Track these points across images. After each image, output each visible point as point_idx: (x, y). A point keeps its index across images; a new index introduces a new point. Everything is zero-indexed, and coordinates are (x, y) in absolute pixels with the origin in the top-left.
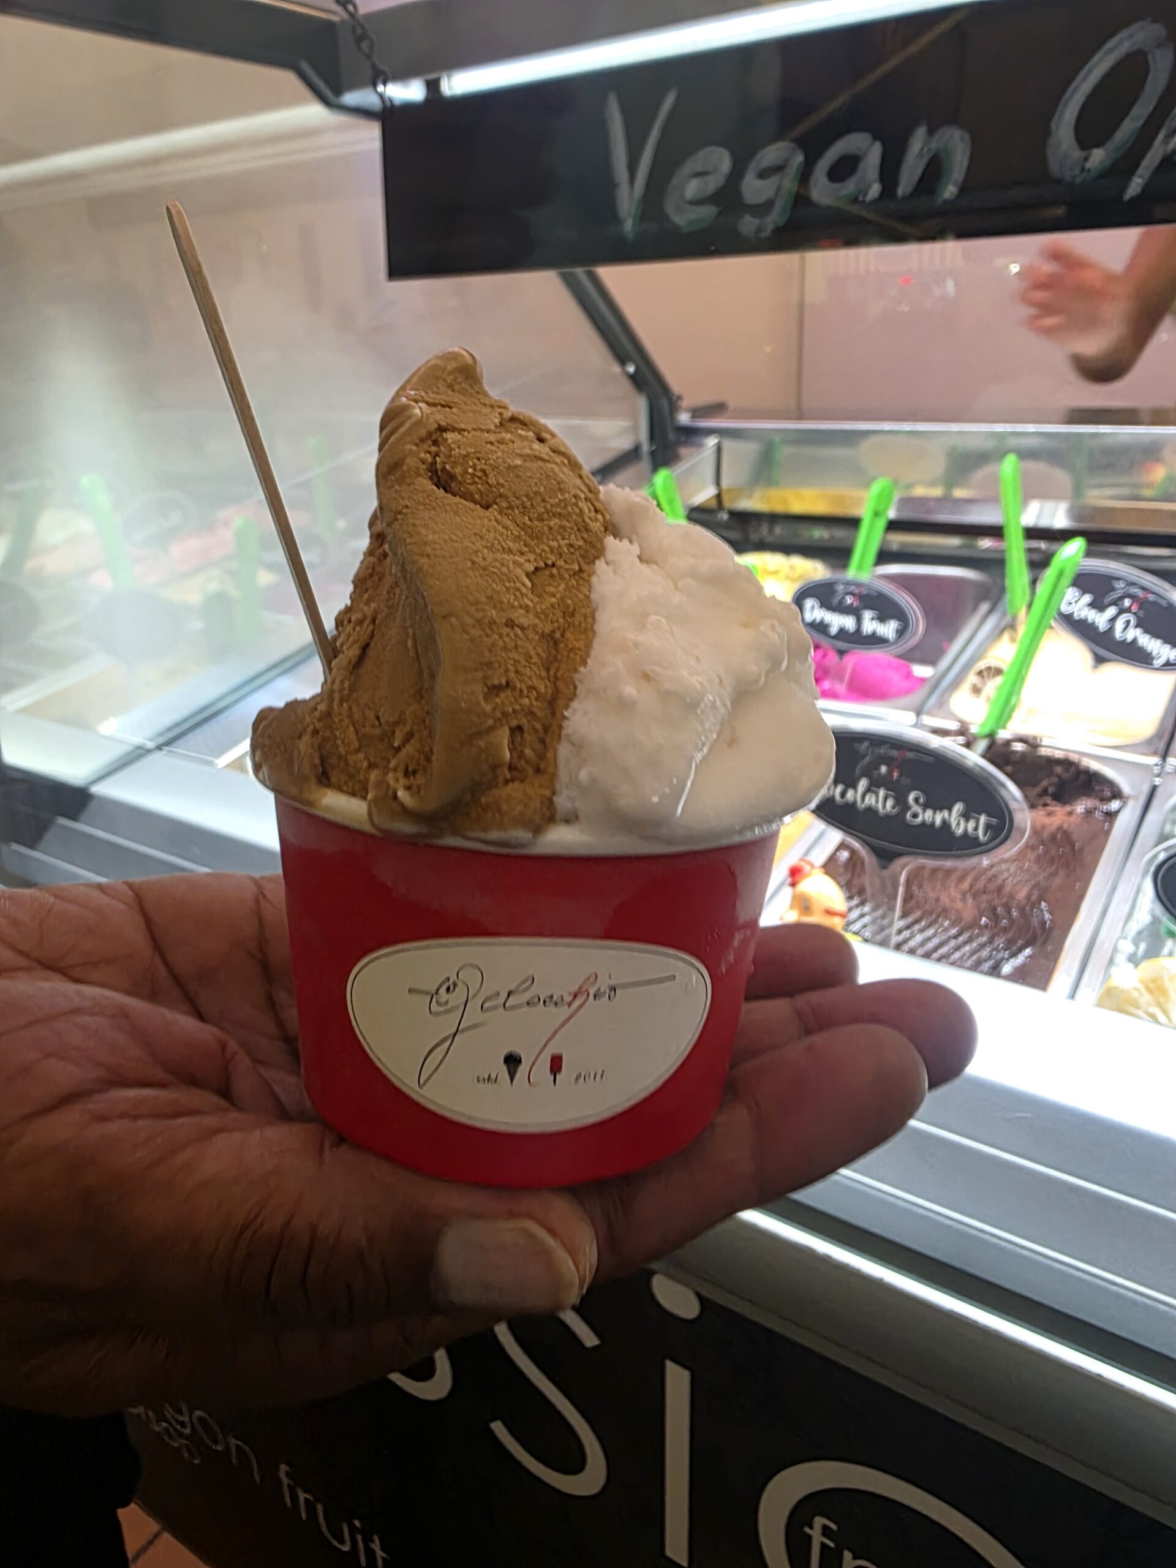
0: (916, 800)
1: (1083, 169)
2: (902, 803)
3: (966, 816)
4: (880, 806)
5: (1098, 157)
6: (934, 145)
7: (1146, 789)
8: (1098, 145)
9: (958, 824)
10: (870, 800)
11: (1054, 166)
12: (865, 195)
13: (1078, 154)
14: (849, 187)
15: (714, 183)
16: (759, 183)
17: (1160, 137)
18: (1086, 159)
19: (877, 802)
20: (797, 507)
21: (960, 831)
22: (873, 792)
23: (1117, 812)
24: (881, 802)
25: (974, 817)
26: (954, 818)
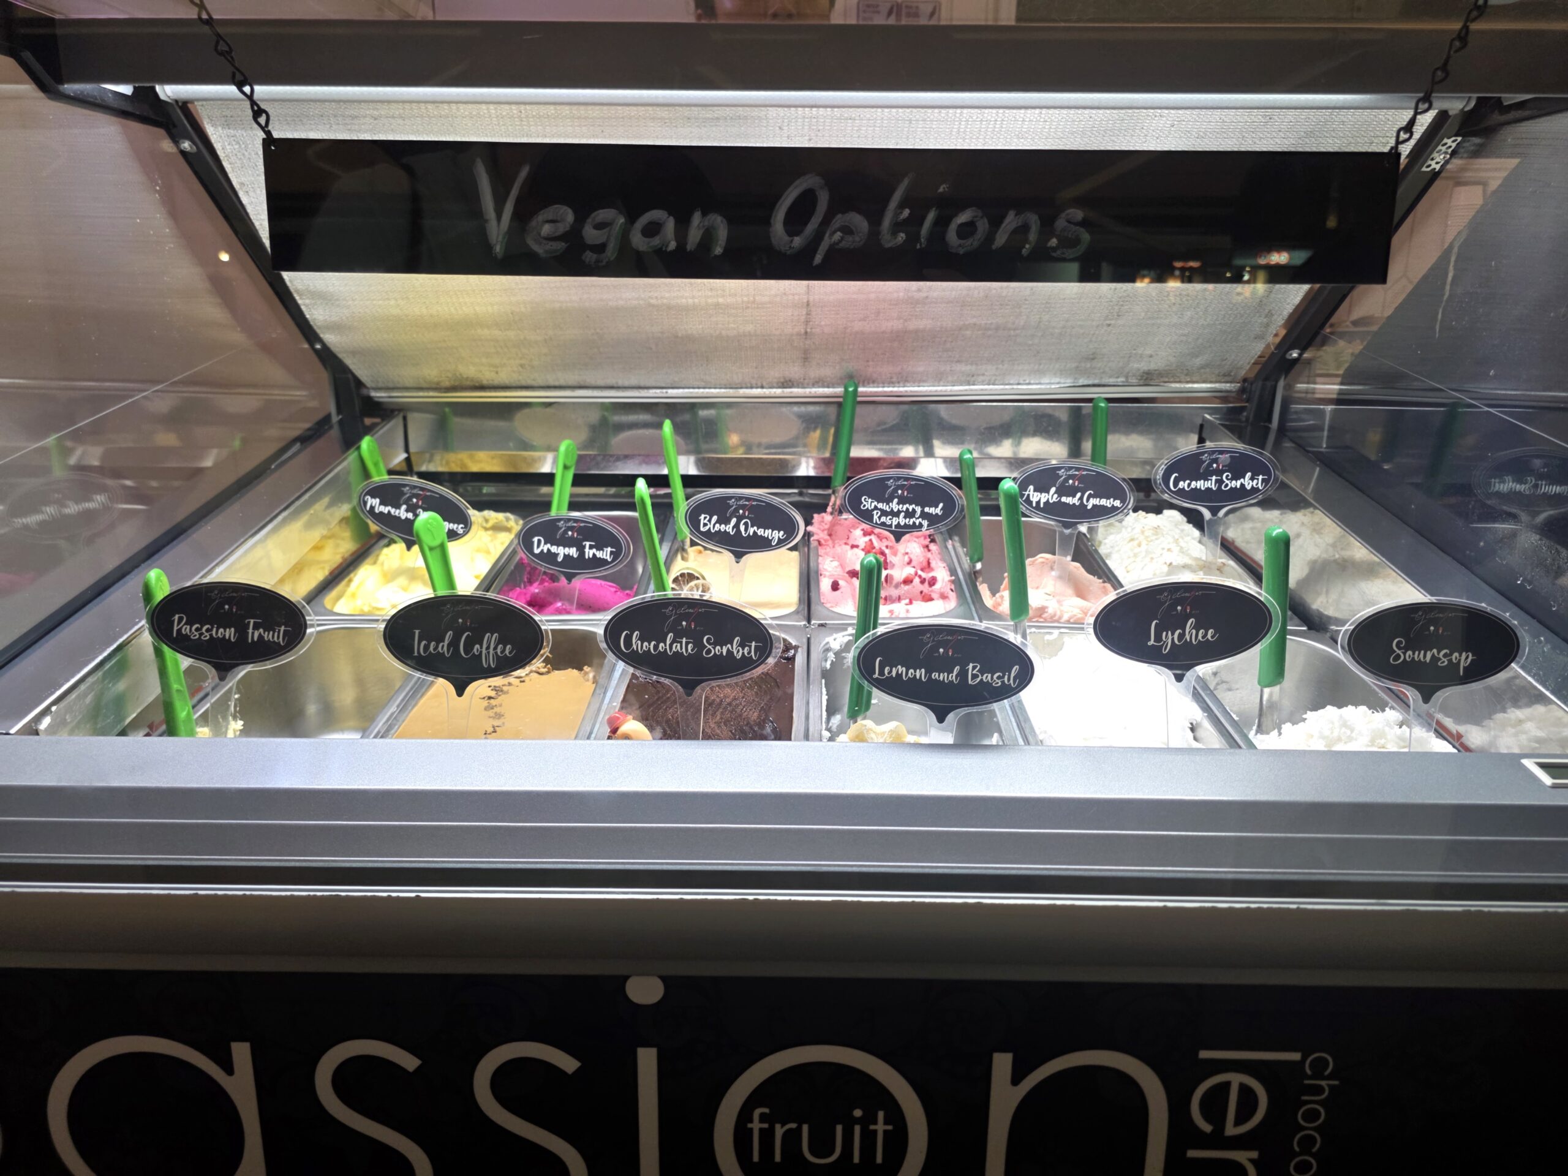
0: (708, 640)
1: (790, 247)
2: (699, 645)
3: (742, 645)
4: (684, 650)
5: (797, 241)
6: (706, 223)
7: (805, 641)
8: (797, 235)
9: (738, 651)
10: (676, 647)
11: (774, 241)
12: (667, 246)
13: (787, 238)
14: (656, 241)
15: (562, 228)
16: (595, 232)
17: (827, 235)
18: (792, 241)
19: (681, 648)
20: (475, 468)
21: (739, 656)
22: (678, 642)
23: (794, 655)
24: (685, 647)
25: (748, 646)
26: (737, 649)
